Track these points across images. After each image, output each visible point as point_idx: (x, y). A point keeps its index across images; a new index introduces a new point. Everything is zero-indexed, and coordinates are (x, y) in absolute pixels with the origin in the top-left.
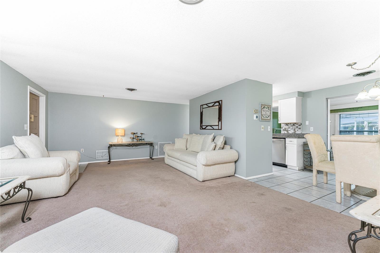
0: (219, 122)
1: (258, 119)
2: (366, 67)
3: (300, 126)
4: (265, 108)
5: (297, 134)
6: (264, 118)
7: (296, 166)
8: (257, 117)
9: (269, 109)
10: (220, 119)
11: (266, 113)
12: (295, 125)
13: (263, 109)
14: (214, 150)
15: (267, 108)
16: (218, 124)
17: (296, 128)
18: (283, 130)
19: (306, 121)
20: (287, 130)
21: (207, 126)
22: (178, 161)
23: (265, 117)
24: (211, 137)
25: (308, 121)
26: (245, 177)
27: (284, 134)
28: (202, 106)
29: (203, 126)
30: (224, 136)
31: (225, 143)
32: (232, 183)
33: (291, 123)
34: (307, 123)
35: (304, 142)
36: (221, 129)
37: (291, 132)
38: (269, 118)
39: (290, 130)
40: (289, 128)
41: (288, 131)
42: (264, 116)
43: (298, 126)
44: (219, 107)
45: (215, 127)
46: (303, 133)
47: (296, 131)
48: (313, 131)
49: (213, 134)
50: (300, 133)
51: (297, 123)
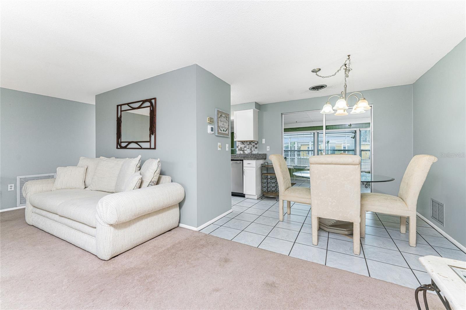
0: (152, 135)
1: (213, 132)
2: (332, 75)
3: (257, 145)
4: (223, 116)
5: (254, 155)
6: (221, 132)
7: (255, 194)
8: (212, 129)
9: (227, 119)
10: (152, 130)
11: (223, 124)
12: (252, 143)
13: (219, 118)
14: (140, 188)
15: (225, 117)
16: (149, 140)
17: (252, 147)
18: (239, 150)
19: (263, 139)
20: (243, 149)
21: (130, 143)
22: (57, 217)
23: (223, 130)
24: (135, 162)
25: (264, 139)
26: (195, 227)
27: (240, 154)
28: (119, 107)
29: (122, 143)
30: (159, 160)
31: (162, 173)
32: (173, 246)
33: (247, 141)
34: (264, 141)
35: (262, 164)
36: (155, 148)
37: (247, 152)
38: (227, 132)
39: (246, 150)
40: (245, 147)
41: (244, 151)
42: (221, 129)
43: (254, 145)
44: (150, 109)
45: (144, 145)
46: (260, 153)
47: (252, 150)
48: (269, 150)
49: (140, 157)
50: (257, 153)
51: (253, 142)
